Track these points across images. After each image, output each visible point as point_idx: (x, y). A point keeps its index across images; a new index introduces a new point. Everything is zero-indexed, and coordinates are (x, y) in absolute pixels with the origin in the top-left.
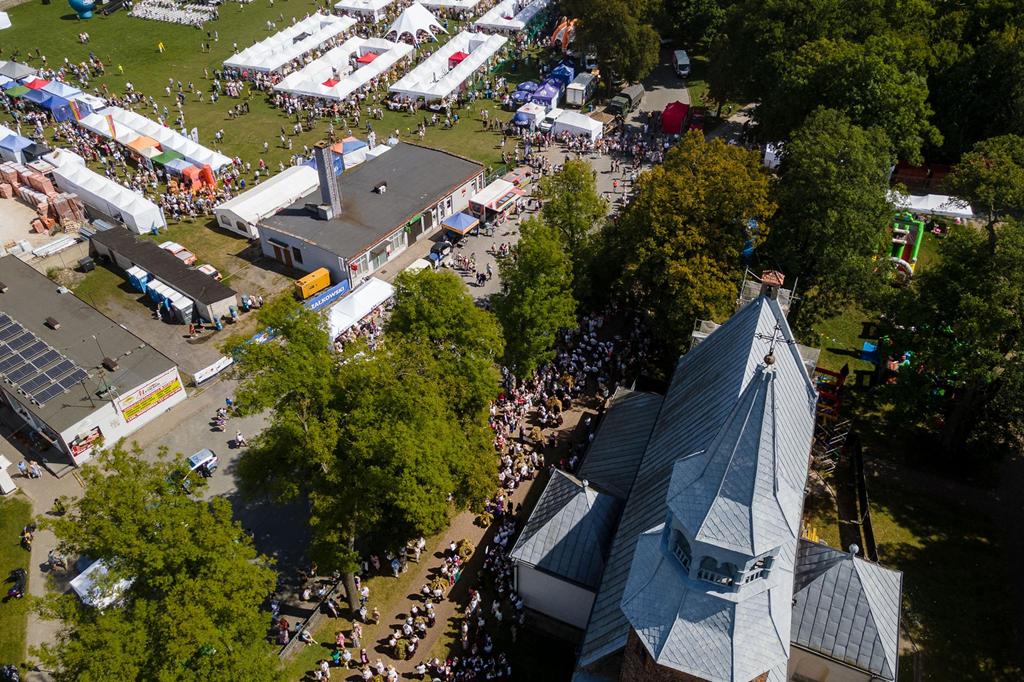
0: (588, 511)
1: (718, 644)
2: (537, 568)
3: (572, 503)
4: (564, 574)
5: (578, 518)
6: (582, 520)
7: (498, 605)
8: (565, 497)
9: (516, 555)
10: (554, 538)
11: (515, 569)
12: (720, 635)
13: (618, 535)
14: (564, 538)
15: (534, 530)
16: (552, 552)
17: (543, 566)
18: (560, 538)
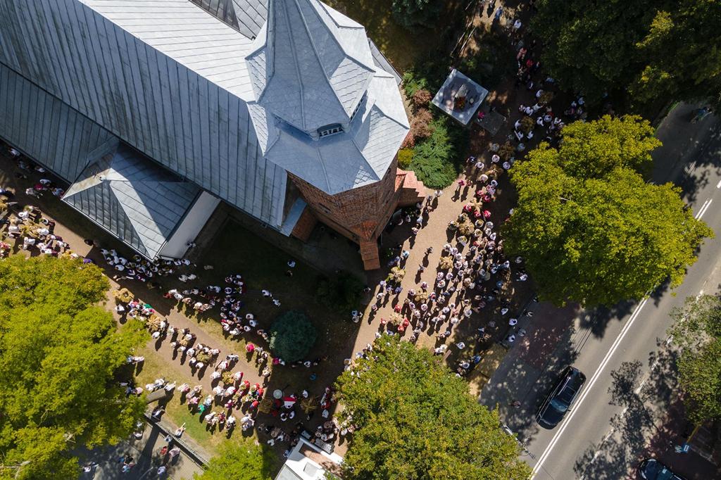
0: (129, 183)
1: (385, 128)
2: (168, 239)
3: (118, 195)
4: (179, 218)
5: (133, 193)
6: (136, 190)
7: (183, 276)
8: (106, 199)
9: (152, 255)
10: (146, 219)
11: (163, 258)
12: (381, 123)
13: (166, 163)
14: (150, 212)
15: (133, 234)
16: (158, 224)
17: (167, 234)
18: (148, 214)
